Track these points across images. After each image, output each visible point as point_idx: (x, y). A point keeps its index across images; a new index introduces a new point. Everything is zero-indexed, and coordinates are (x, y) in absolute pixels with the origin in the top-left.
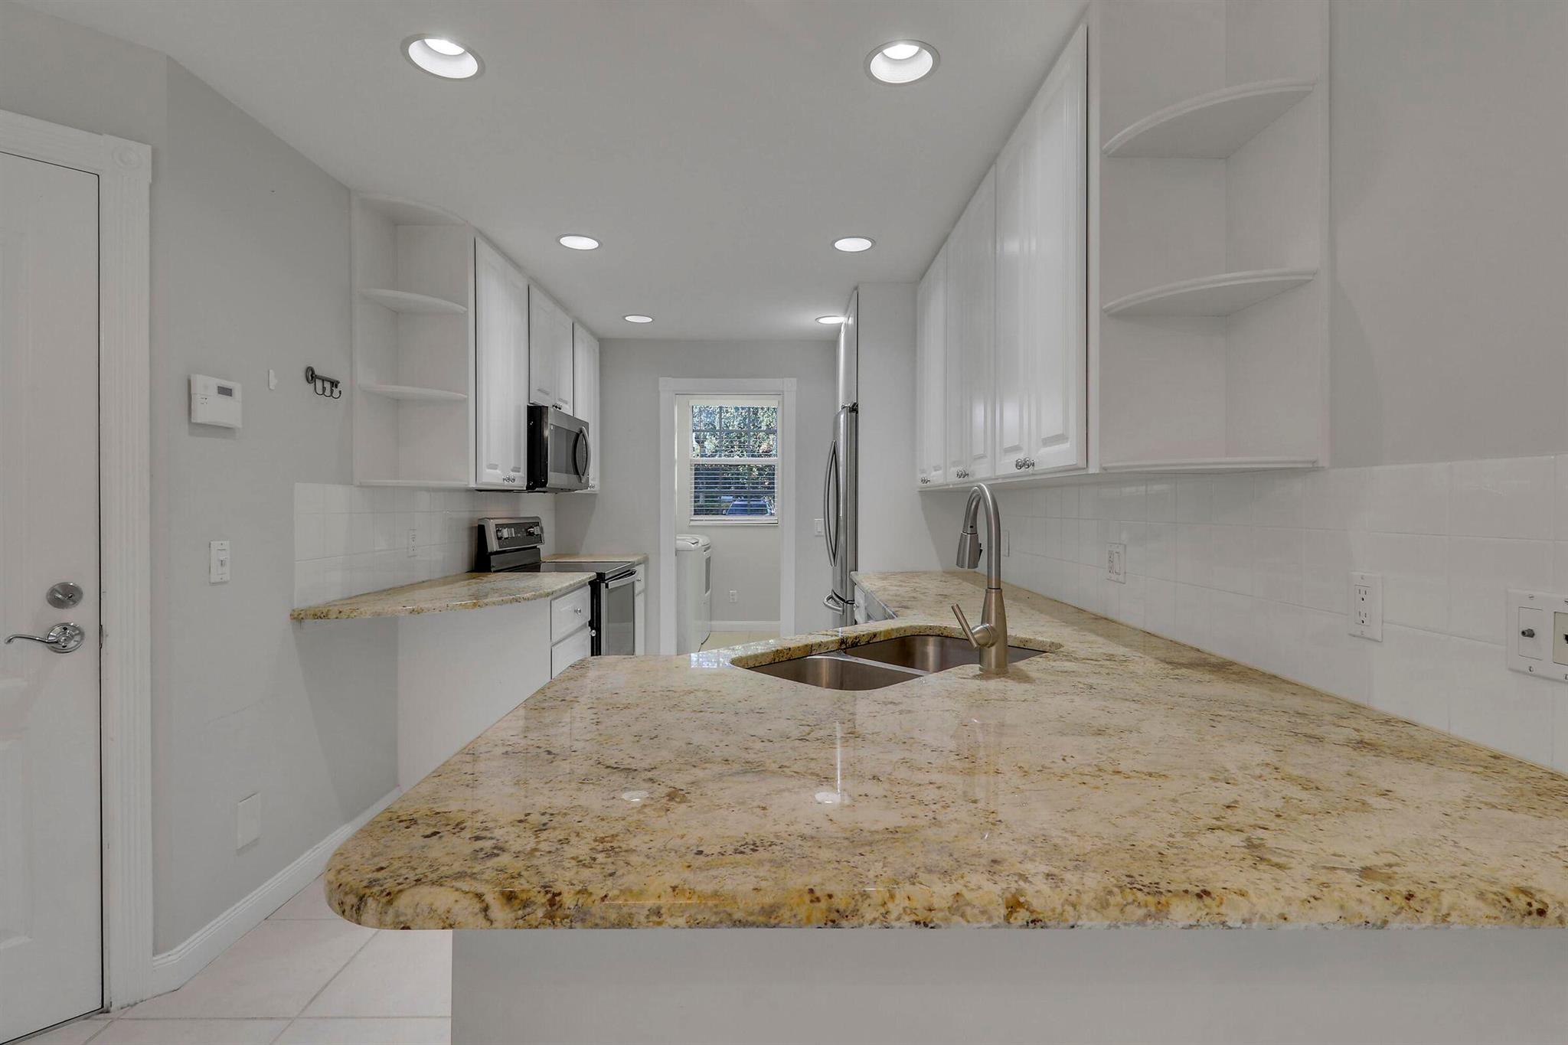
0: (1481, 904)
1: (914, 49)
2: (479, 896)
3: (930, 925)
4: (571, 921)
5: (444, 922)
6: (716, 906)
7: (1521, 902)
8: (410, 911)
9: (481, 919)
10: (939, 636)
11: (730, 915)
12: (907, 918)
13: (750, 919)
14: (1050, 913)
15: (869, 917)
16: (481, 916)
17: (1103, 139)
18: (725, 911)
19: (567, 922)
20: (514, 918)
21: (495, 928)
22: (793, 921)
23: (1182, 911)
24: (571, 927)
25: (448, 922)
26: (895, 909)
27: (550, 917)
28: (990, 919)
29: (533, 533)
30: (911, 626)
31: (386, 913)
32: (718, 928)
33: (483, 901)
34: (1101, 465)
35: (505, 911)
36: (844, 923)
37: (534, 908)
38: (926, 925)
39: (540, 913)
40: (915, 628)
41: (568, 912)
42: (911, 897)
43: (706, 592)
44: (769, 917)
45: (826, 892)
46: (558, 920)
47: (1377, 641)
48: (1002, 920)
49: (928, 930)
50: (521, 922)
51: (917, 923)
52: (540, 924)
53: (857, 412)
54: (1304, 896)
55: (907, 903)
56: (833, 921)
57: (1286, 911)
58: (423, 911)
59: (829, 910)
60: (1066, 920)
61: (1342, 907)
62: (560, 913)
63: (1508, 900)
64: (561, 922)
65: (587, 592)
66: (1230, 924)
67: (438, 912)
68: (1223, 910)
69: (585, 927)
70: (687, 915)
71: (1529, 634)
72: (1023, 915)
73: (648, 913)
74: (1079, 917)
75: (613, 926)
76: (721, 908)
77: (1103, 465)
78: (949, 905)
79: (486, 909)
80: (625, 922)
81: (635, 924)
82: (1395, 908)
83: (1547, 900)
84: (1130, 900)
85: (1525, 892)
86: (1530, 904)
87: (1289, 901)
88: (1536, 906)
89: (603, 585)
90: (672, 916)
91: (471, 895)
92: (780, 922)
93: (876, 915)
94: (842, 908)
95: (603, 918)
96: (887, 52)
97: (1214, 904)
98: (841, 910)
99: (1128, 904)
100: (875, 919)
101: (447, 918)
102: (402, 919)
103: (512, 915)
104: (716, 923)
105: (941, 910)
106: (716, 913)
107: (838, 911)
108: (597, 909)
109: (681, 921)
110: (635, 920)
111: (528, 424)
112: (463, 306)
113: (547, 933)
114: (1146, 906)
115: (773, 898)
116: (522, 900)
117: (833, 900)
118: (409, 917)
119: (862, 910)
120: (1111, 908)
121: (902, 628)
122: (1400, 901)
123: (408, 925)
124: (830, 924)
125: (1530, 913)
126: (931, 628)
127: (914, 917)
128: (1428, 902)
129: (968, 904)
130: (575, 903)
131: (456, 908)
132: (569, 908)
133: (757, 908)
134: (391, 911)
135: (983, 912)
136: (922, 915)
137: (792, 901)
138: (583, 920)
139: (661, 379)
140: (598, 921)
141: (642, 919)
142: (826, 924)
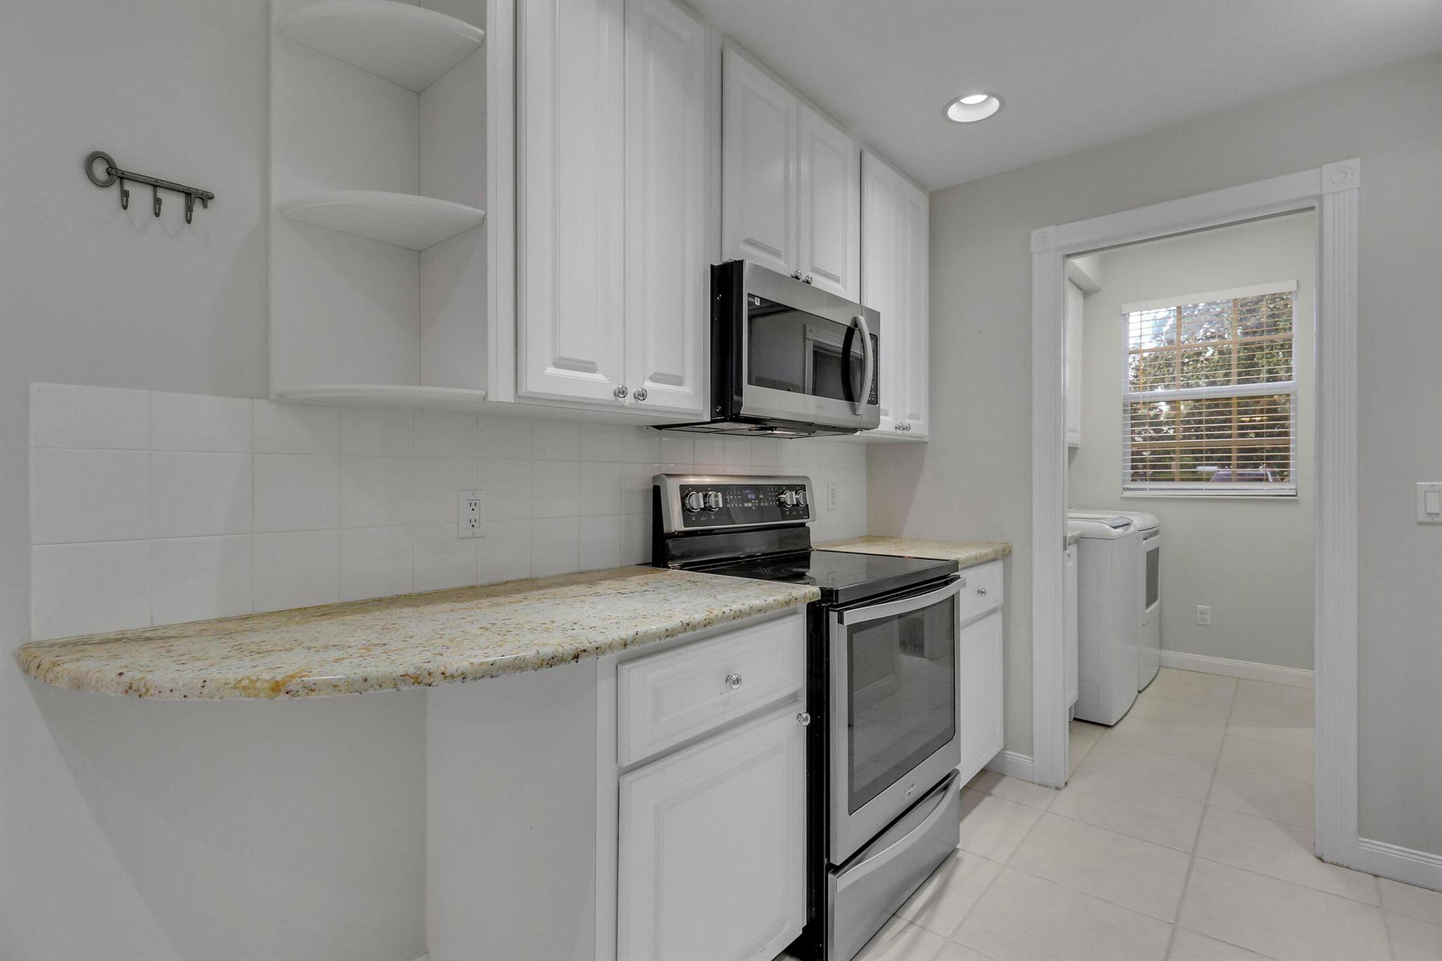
43: (1148, 606)
89: (833, 615)
111: (713, 299)
139: (1033, 233)
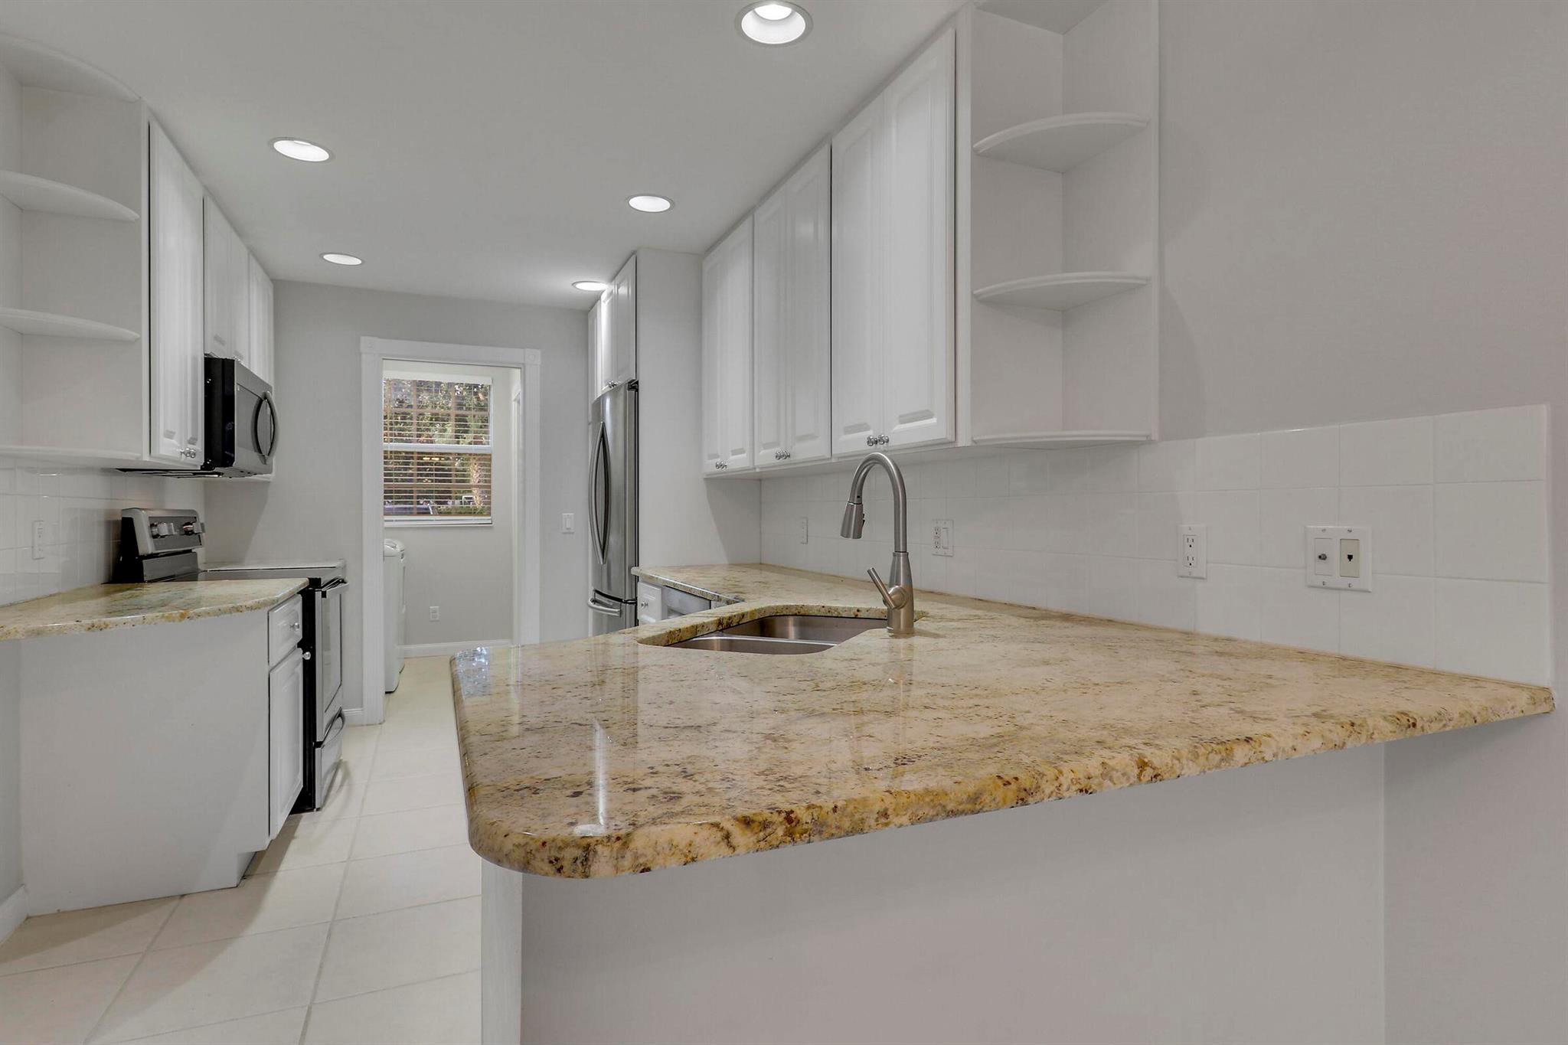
0: (1386, 724)
1: (787, 11)
2: (716, 825)
3: (1090, 791)
4: (810, 835)
5: (686, 856)
6: (932, 801)
7: (1404, 720)
8: (649, 852)
9: (724, 849)
10: (796, 615)
11: (944, 806)
12: (1074, 788)
13: (961, 808)
14: (1165, 768)
15: (1047, 791)
16: (723, 844)
17: (975, 138)
18: (940, 804)
19: (806, 837)
20: (755, 841)
21: (738, 855)
22: (993, 804)
23: (1241, 753)
24: (809, 842)
25: (690, 856)
26: (1065, 781)
27: (790, 833)
28: (1128, 779)
29: (192, 531)
30: (769, 607)
31: (623, 857)
32: (935, 821)
33: (722, 828)
34: (972, 438)
35: (746, 835)
36: (1030, 800)
37: (774, 827)
38: (1087, 791)
39: (780, 832)
40: (772, 608)
41: (806, 827)
42: (1074, 770)
44: (974, 804)
45: (1012, 777)
46: (798, 835)
47: (1203, 579)
48: (1136, 779)
49: (1087, 795)
50: (762, 844)
51: (1081, 791)
52: (780, 843)
53: (637, 390)
54: (1302, 732)
55: (1072, 775)
56: (1022, 799)
57: (1295, 744)
58: (663, 848)
59: (1019, 790)
60: (1174, 772)
61: (1323, 736)
62: (799, 829)
63: (1398, 719)
64: (800, 837)
65: (297, 606)
66: (1266, 759)
67: (681, 847)
68: (1262, 748)
69: (822, 840)
70: (910, 812)
71: (1322, 557)
72: (1149, 772)
73: (877, 816)
74: (1183, 769)
75: (848, 834)
76: (936, 802)
77: (974, 439)
78: (1101, 772)
79: (727, 836)
80: (857, 829)
81: (866, 828)
82: (1348, 733)
83: (1415, 716)
84: (1210, 750)
85: (1403, 713)
86: (1408, 720)
87: (1295, 737)
88: (1412, 721)
89: (318, 595)
90: (897, 815)
91: (708, 826)
92: (983, 807)
93: (1053, 788)
94: (1028, 786)
95: (838, 827)
96: (759, 10)
97: (1257, 745)
98: (1028, 788)
99: (1209, 753)
100: (1052, 792)
101: (689, 852)
102: (641, 861)
103: (754, 839)
104: (933, 816)
105: (1096, 777)
106: (934, 807)
107: (1025, 790)
108: (832, 819)
109: (905, 820)
110: (866, 824)
111: (206, 383)
112: (137, 212)
113: (788, 850)
114: (1220, 753)
115: (974, 787)
116: (760, 823)
117: (1020, 781)
118: (650, 857)
119: (1043, 786)
120: (1200, 758)
121: (762, 609)
122: (1348, 726)
123: (648, 866)
124: (1020, 802)
125: (1409, 727)
126: (787, 607)
127: (1079, 786)
128: (1363, 726)
129: (1113, 769)
130: (811, 817)
131: (697, 840)
132: (806, 823)
133: (965, 797)
134: (629, 855)
135: (1124, 774)
136: (1084, 783)
137: (990, 787)
138: (820, 833)
139: (362, 338)
140: (834, 831)
141: (873, 823)
142: (1017, 803)
